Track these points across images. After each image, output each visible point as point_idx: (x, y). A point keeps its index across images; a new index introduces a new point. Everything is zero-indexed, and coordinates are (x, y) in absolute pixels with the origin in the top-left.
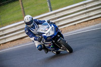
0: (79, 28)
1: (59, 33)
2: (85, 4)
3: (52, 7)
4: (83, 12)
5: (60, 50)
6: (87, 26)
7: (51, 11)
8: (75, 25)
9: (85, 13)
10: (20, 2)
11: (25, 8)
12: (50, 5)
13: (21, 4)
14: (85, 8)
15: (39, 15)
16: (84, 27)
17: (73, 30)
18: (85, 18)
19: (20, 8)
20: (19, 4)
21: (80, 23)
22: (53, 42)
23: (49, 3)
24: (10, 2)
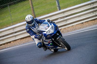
0: (86, 27)
1: (59, 32)
2: (93, 3)
3: (61, 6)
4: (91, 11)
5: (58, 48)
6: (94, 24)
7: (60, 10)
8: (82, 23)
9: (93, 12)
10: (30, 2)
11: (34, 7)
12: (58, 4)
13: (31, 4)
14: (92, 7)
15: (48, 14)
16: (91, 25)
17: (80, 28)
18: (92, 17)
19: (30, 7)
20: (29, 3)
21: (87, 22)
22: (52, 40)
23: (58, 2)
24: (18, 2)
